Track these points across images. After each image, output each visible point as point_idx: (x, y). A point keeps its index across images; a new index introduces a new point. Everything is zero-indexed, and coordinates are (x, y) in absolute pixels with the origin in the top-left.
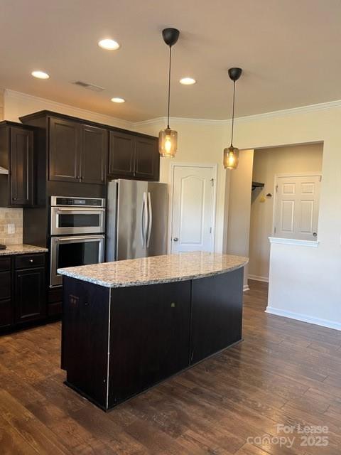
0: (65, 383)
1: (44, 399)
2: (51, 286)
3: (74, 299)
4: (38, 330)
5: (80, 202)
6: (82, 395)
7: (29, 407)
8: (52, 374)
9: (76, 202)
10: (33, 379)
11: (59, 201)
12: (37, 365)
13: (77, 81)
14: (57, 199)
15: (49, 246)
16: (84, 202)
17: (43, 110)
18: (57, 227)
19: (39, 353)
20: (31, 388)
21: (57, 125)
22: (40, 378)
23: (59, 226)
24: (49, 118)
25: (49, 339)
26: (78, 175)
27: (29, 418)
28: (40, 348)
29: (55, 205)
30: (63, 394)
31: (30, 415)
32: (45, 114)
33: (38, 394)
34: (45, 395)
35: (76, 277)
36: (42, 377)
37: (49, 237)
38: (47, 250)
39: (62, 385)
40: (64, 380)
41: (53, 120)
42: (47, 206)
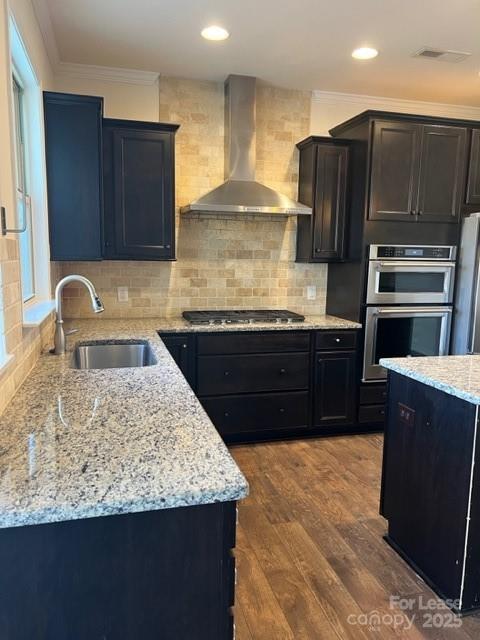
0: (384, 538)
1: (354, 556)
2: (363, 380)
3: (407, 411)
4: (343, 441)
5: (415, 252)
6: (414, 569)
7: (333, 562)
8: (365, 518)
9: (407, 252)
10: (338, 517)
11: (382, 252)
12: (344, 498)
13: (423, 50)
14: (379, 248)
15: (362, 320)
16: (421, 252)
17: (365, 110)
18: (377, 292)
19: (346, 478)
20: (334, 530)
21: (384, 132)
22: (348, 518)
23: (380, 291)
24: (373, 122)
25: (360, 459)
26: (413, 209)
27: (333, 581)
28: (347, 469)
29: (375, 257)
30: (383, 558)
31: (333, 575)
32: (368, 117)
33: (344, 543)
34: (355, 550)
35: (412, 377)
36: (351, 519)
37: (364, 306)
38: (360, 326)
39: (381, 540)
40: (383, 534)
41: (379, 126)
42: (363, 260)
